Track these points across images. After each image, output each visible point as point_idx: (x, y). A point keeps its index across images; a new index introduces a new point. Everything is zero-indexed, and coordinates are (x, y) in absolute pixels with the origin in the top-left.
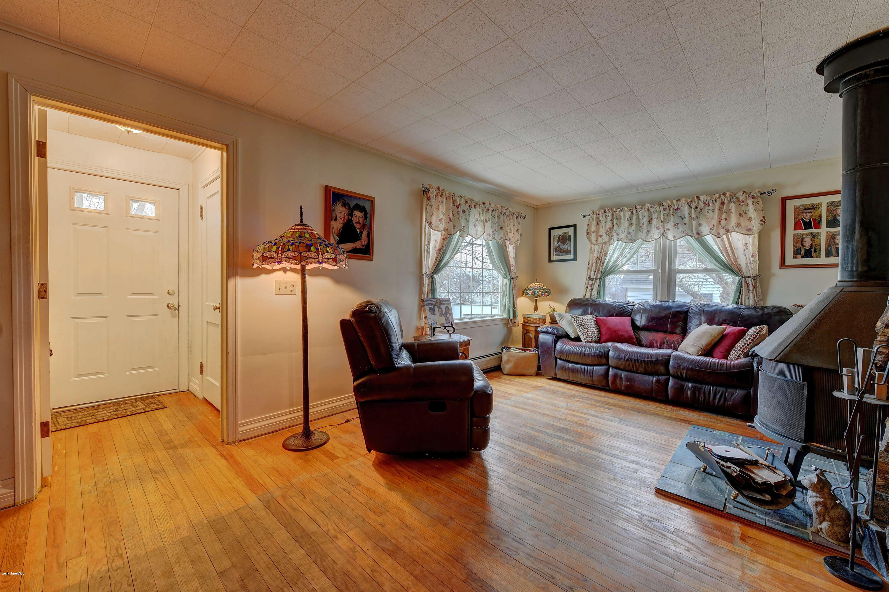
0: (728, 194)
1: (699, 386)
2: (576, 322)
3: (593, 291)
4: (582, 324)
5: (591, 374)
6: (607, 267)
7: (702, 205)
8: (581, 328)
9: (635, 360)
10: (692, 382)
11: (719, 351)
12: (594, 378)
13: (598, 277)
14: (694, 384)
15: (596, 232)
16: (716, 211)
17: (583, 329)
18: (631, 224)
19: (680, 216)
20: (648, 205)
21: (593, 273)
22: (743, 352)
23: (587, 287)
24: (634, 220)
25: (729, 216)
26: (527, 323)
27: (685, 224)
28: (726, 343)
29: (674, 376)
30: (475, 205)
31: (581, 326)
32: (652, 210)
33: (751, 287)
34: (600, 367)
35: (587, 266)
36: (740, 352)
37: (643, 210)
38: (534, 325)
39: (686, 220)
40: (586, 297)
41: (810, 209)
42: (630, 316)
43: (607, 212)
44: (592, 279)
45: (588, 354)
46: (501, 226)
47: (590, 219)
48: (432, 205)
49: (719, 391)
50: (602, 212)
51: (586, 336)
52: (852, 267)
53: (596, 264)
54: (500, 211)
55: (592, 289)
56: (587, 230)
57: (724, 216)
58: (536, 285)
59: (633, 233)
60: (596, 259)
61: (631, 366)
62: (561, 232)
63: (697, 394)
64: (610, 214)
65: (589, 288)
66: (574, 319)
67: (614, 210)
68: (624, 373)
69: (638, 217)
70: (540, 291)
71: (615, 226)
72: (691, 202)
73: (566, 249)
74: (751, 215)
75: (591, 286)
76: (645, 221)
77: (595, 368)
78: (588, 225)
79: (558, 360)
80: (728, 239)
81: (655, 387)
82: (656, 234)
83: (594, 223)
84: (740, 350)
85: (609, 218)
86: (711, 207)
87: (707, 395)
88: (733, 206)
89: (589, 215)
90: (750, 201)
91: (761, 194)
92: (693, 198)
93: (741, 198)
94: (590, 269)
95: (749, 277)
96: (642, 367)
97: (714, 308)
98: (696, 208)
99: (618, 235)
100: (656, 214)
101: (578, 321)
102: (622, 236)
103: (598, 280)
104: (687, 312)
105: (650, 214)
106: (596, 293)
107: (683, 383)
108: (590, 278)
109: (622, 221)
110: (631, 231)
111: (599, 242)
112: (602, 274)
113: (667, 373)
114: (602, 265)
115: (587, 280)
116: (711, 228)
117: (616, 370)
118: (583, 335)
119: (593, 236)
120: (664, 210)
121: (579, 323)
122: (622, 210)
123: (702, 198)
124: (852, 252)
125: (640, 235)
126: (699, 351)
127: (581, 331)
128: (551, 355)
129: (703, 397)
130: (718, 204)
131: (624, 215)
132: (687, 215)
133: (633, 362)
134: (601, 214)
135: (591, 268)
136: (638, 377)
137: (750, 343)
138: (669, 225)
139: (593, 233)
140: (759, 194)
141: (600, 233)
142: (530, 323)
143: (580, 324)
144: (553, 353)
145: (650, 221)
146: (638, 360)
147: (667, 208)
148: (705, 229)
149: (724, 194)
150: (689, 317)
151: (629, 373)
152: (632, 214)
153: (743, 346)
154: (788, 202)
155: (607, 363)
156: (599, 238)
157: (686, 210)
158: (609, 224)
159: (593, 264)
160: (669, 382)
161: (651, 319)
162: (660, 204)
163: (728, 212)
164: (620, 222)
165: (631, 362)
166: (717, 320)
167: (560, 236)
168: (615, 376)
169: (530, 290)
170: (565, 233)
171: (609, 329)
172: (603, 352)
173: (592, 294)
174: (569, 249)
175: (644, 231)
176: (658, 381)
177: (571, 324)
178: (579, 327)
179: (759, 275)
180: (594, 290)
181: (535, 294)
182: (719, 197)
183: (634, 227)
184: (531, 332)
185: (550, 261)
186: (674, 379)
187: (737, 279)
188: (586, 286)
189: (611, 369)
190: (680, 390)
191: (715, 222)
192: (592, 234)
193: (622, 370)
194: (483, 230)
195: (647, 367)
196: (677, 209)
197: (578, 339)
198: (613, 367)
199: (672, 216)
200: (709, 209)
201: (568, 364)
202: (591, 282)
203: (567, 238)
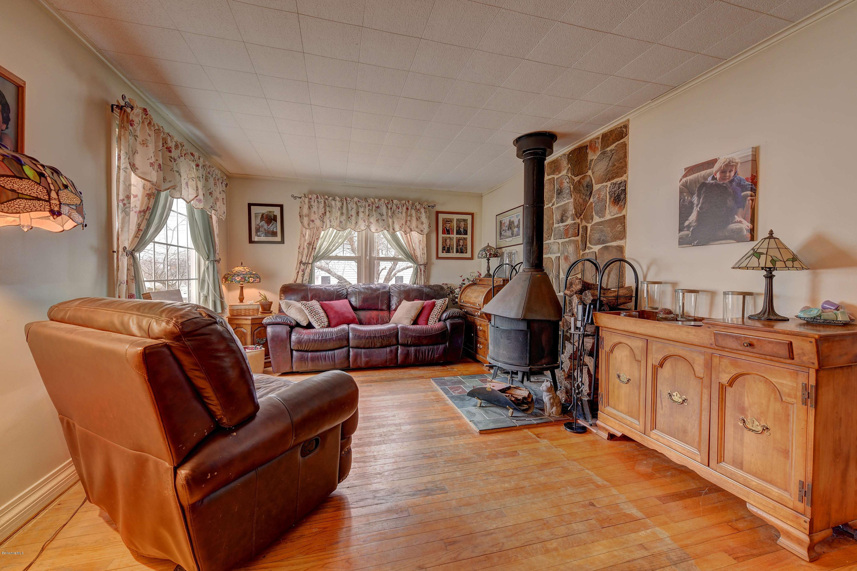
0: (411, 202)
1: (418, 348)
2: (308, 309)
3: (305, 276)
4: (313, 310)
5: (333, 359)
6: (319, 252)
7: (394, 207)
8: (314, 314)
9: (374, 337)
10: (414, 346)
11: (422, 319)
12: (336, 362)
13: (310, 262)
14: (415, 348)
15: (308, 216)
16: (404, 214)
17: (315, 315)
18: (342, 214)
19: (380, 214)
20: (356, 199)
21: (304, 257)
22: (437, 318)
23: (298, 272)
24: (344, 211)
25: (411, 218)
26: (237, 316)
27: (384, 220)
28: (425, 312)
29: (402, 345)
30: (185, 154)
31: (313, 312)
32: (359, 204)
33: (422, 271)
34: (341, 350)
35: (298, 250)
36: (436, 318)
37: (352, 202)
38: (250, 318)
39: (384, 217)
40: (297, 282)
41: (449, 221)
42: (346, 298)
43: (319, 198)
44: (304, 264)
45: (330, 339)
46: (210, 191)
47: (302, 201)
48: (137, 136)
49: (431, 349)
50: (314, 197)
51: (320, 322)
52: (533, 261)
53: (308, 248)
54: (208, 170)
55: (304, 274)
56: (300, 213)
57: (409, 218)
58: (243, 270)
59: (344, 222)
60: (308, 244)
61: (370, 343)
62: (264, 210)
63: (418, 355)
64: (323, 201)
65: (301, 273)
66: (305, 306)
67: (327, 197)
68: (363, 351)
69: (347, 209)
70: (251, 277)
71: (328, 213)
72: (388, 203)
73: (272, 230)
74: (423, 220)
75: (302, 271)
76: (353, 213)
77: (336, 351)
78: (300, 208)
79: (294, 353)
80: (410, 236)
81: (389, 357)
82: (362, 226)
83: (306, 206)
84: (435, 317)
85: (322, 205)
86: (400, 210)
87: (424, 354)
88: (413, 212)
89: (300, 198)
90: (423, 210)
91: (429, 206)
92: (389, 200)
93: (418, 207)
94: (301, 253)
95: (422, 265)
96: (379, 342)
97: (408, 288)
98: (391, 209)
99: (330, 222)
100: (363, 208)
101: (309, 307)
102: (335, 223)
103: (310, 265)
104: (389, 292)
105: (358, 207)
106: (308, 278)
107: (408, 348)
108: (301, 262)
109: (334, 210)
110: (342, 220)
111: (311, 226)
112: (315, 258)
113: (398, 343)
114: (314, 250)
115: (299, 265)
116: (401, 226)
117: (355, 350)
118: (317, 321)
119: (306, 220)
120: (369, 206)
121: (310, 309)
122: (334, 199)
123: (395, 201)
124: (533, 252)
125: (349, 225)
126: (411, 322)
127: (313, 317)
128: (286, 348)
129: (421, 356)
130: (405, 208)
131: (335, 204)
132: (385, 213)
133: (372, 339)
134: (313, 199)
135: (303, 252)
136: (375, 352)
137: (440, 311)
138: (373, 220)
139: (305, 216)
140: (427, 206)
141: (312, 218)
142: (241, 315)
143: (311, 311)
144: (289, 346)
145: (358, 213)
146: (376, 337)
147: (371, 205)
148: (397, 227)
149: (408, 202)
150: (391, 296)
151: (367, 350)
152: (343, 204)
153: (437, 314)
154: (439, 214)
155: (348, 345)
156: (311, 223)
157: (384, 209)
158: (322, 211)
159: (304, 249)
160: (398, 350)
161: (365, 300)
162: (366, 200)
163: (411, 216)
164: (332, 210)
165: (370, 340)
166: (411, 297)
167: (263, 215)
168: (356, 356)
169: (238, 276)
170: (270, 212)
171: (336, 312)
172: (344, 335)
173: (304, 279)
174: (275, 230)
175: (354, 222)
176: (391, 351)
177: (301, 311)
178: (311, 314)
179: (427, 264)
180: (306, 274)
181: (245, 280)
182: (405, 204)
183: (344, 217)
184: (244, 326)
185: (251, 241)
186: (402, 347)
187: (416, 266)
188: (297, 270)
189: (351, 349)
190: (407, 355)
191: (403, 222)
192: (305, 218)
193: (361, 348)
194: (195, 192)
195: (383, 341)
196: (378, 207)
197: (310, 326)
198: (352, 347)
199: (374, 212)
200: (399, 212)
201: (307, 353)
202: (302, 267)
203: (273, 218)
